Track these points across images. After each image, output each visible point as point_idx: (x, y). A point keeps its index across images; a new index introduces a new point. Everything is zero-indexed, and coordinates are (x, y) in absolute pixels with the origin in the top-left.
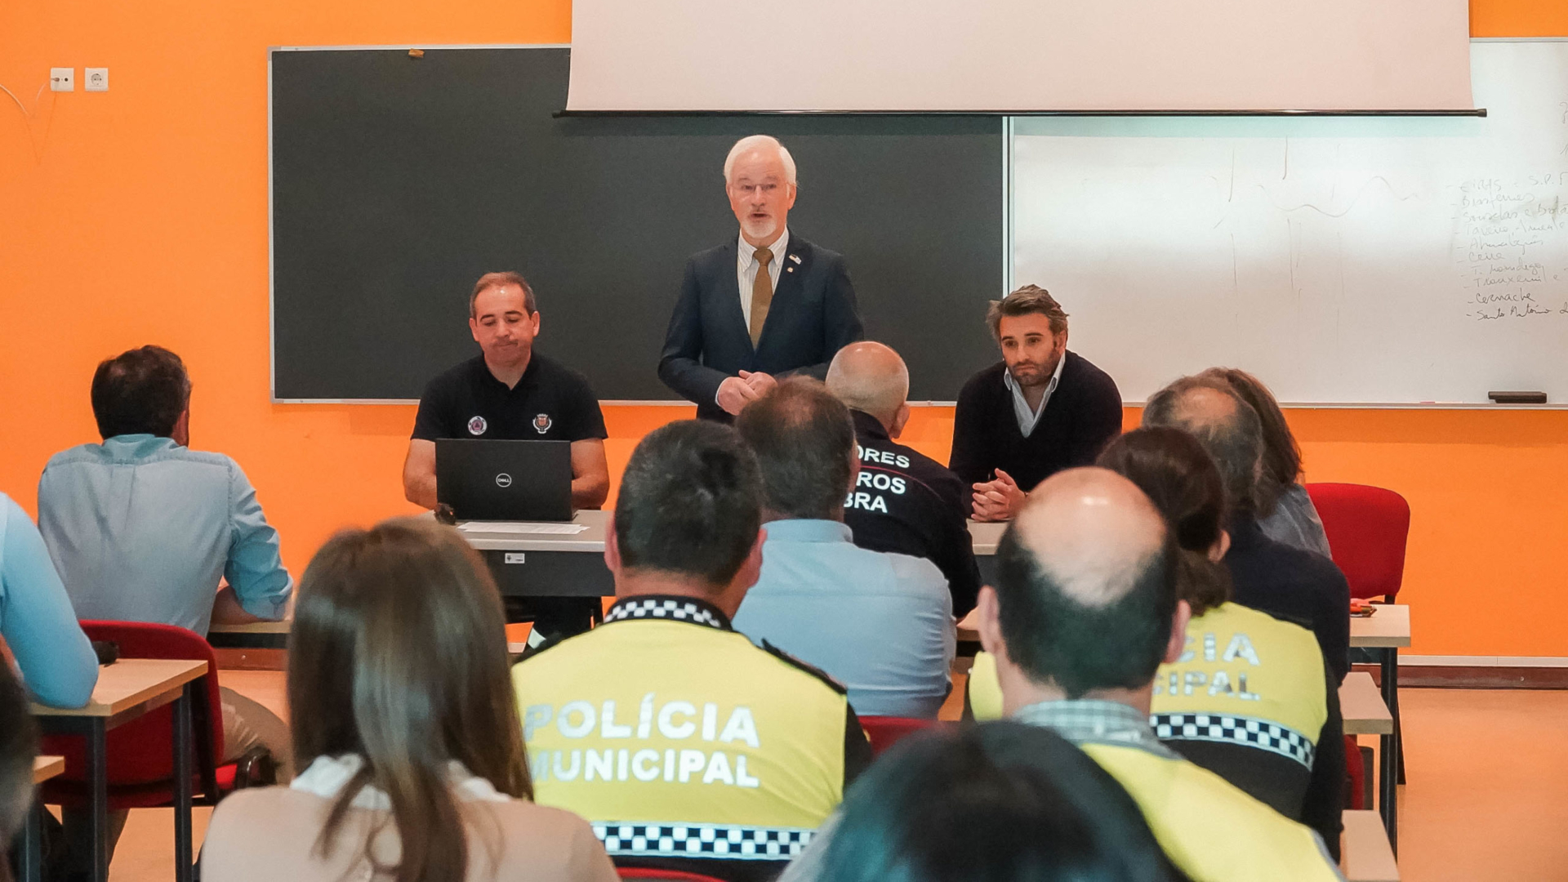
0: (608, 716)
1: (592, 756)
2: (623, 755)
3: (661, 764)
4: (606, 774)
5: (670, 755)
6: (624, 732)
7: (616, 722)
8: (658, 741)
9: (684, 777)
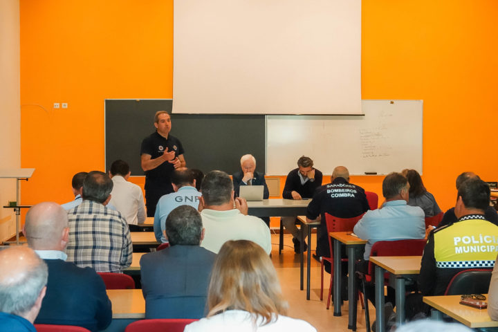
0: (473, 239)
1: (471, 247)
2: (478, 247)
3: (486, 248)
4: (475, 251)
5: (488, 247)
6: (477, 242)
7: (475, 240)
8: (485, 244)
9: (491, 251)
